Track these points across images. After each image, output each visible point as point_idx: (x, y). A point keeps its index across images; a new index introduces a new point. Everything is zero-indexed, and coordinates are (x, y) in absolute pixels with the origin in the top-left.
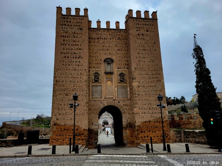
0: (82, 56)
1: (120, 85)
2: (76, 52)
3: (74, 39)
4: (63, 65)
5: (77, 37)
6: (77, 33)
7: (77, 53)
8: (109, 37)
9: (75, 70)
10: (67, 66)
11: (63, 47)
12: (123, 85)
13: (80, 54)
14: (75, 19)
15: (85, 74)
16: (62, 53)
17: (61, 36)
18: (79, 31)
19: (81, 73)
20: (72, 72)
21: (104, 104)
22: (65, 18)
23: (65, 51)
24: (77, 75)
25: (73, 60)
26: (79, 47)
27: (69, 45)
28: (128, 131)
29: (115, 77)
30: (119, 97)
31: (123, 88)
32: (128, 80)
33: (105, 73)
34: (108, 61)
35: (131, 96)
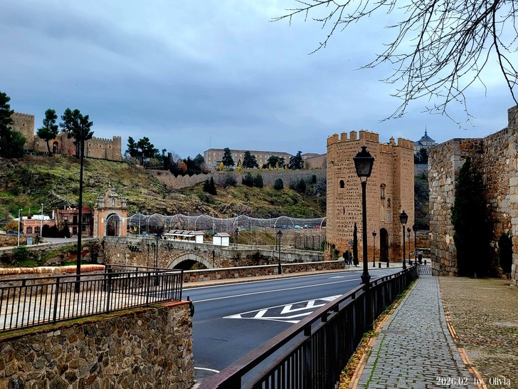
9: (373, 197)
12: (389, 209)
19: (376, 200)
21: (381, 228)
25: (372, 188)
28: (391, 250)
29: (386, 202)
30: (387, 221)
31: (389, 212)
32: (392, 206)
33: (381, 198)
34: (383, 186)
35: (394, 221)
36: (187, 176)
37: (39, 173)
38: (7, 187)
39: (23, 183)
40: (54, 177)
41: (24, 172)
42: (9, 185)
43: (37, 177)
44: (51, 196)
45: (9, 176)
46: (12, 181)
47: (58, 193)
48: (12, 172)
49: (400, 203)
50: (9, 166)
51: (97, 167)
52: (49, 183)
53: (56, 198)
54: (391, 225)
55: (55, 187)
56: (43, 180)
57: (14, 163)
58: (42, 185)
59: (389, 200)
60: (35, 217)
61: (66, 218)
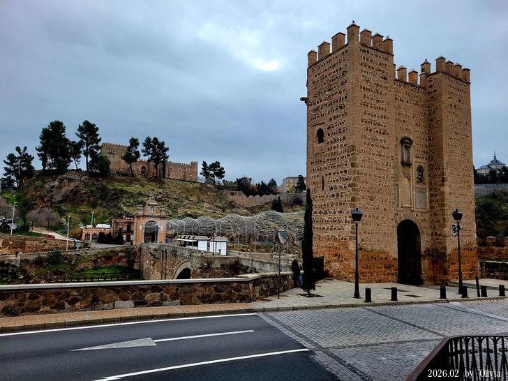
0: (388, 131)
1: (418, 186)
2: (382, 121)
3: (379, 97)
4: (365, 143)
5: (381, 94)
6: (381, 86)
7: (382, 124)
8: (406, 98)
9: (380, 155)
10: (370, 146)
11: (364, 109)
12: (421, 186)
13: (385, 126)
14: (377, 56)
15: (392, 164)
16: (362, 121)
17: (361, 88)
18: (382, 82)
19: (387, 163)
20: (377, 159)
21: (400, 217)
22: (364, 51)
23: (366, 117)
24: (383, 164)
25: (377, 137)
26: (383, 113)
27: (371, 107)
28: (426, 261)
29: (413, 172)
30: (417, 207)
31: (422, 191)
32: (427, 179)
33: (403, 163)
34: (406, 143)
35: (432, 207)
36: (258, 196)
37: (115, 189)
38: (89, 201)
39: (101, 198)
40: (126, 192)
41: (104, 189)
42: (91, 200)
43: (113, 192)
44: (120, 208)
45: (92, 192)
46: (94, 196)
47: (126, 206)
48: (95, 189)
49: (443, 174)
50: (93, 184)
51: (170, 186)
52: (121, 197)
53: (122, 210)
54: (427, 216)
55: (124, 201)
56: (117, 194)
57: (98, 181)
58: (115, 199)
59: (420, 169)
60: (99, 226)
61: (120, 227)
